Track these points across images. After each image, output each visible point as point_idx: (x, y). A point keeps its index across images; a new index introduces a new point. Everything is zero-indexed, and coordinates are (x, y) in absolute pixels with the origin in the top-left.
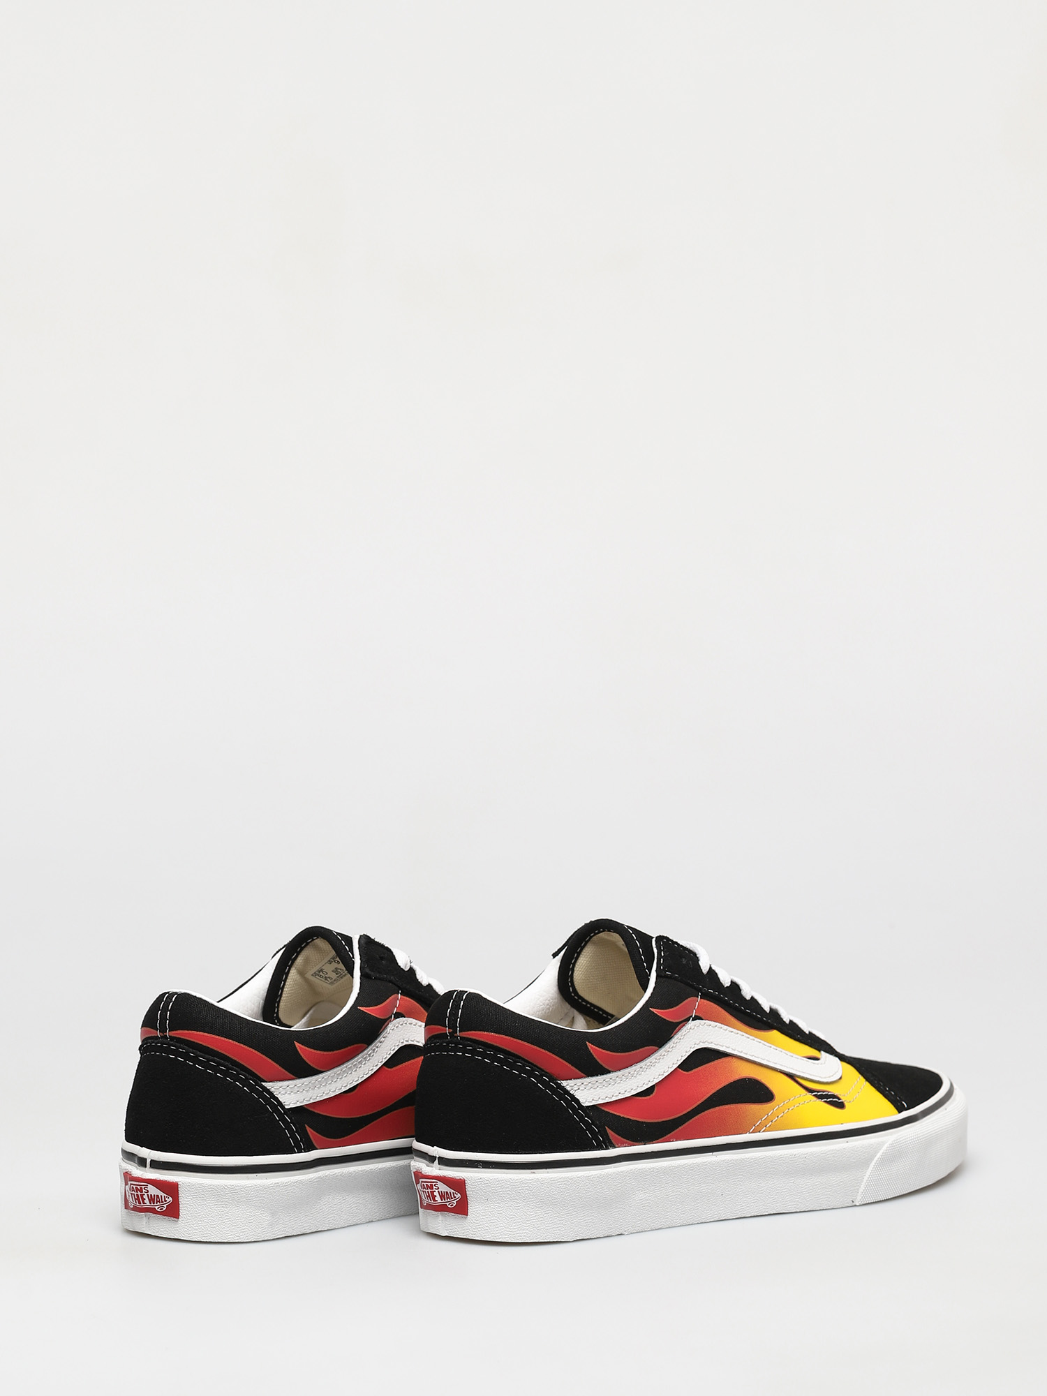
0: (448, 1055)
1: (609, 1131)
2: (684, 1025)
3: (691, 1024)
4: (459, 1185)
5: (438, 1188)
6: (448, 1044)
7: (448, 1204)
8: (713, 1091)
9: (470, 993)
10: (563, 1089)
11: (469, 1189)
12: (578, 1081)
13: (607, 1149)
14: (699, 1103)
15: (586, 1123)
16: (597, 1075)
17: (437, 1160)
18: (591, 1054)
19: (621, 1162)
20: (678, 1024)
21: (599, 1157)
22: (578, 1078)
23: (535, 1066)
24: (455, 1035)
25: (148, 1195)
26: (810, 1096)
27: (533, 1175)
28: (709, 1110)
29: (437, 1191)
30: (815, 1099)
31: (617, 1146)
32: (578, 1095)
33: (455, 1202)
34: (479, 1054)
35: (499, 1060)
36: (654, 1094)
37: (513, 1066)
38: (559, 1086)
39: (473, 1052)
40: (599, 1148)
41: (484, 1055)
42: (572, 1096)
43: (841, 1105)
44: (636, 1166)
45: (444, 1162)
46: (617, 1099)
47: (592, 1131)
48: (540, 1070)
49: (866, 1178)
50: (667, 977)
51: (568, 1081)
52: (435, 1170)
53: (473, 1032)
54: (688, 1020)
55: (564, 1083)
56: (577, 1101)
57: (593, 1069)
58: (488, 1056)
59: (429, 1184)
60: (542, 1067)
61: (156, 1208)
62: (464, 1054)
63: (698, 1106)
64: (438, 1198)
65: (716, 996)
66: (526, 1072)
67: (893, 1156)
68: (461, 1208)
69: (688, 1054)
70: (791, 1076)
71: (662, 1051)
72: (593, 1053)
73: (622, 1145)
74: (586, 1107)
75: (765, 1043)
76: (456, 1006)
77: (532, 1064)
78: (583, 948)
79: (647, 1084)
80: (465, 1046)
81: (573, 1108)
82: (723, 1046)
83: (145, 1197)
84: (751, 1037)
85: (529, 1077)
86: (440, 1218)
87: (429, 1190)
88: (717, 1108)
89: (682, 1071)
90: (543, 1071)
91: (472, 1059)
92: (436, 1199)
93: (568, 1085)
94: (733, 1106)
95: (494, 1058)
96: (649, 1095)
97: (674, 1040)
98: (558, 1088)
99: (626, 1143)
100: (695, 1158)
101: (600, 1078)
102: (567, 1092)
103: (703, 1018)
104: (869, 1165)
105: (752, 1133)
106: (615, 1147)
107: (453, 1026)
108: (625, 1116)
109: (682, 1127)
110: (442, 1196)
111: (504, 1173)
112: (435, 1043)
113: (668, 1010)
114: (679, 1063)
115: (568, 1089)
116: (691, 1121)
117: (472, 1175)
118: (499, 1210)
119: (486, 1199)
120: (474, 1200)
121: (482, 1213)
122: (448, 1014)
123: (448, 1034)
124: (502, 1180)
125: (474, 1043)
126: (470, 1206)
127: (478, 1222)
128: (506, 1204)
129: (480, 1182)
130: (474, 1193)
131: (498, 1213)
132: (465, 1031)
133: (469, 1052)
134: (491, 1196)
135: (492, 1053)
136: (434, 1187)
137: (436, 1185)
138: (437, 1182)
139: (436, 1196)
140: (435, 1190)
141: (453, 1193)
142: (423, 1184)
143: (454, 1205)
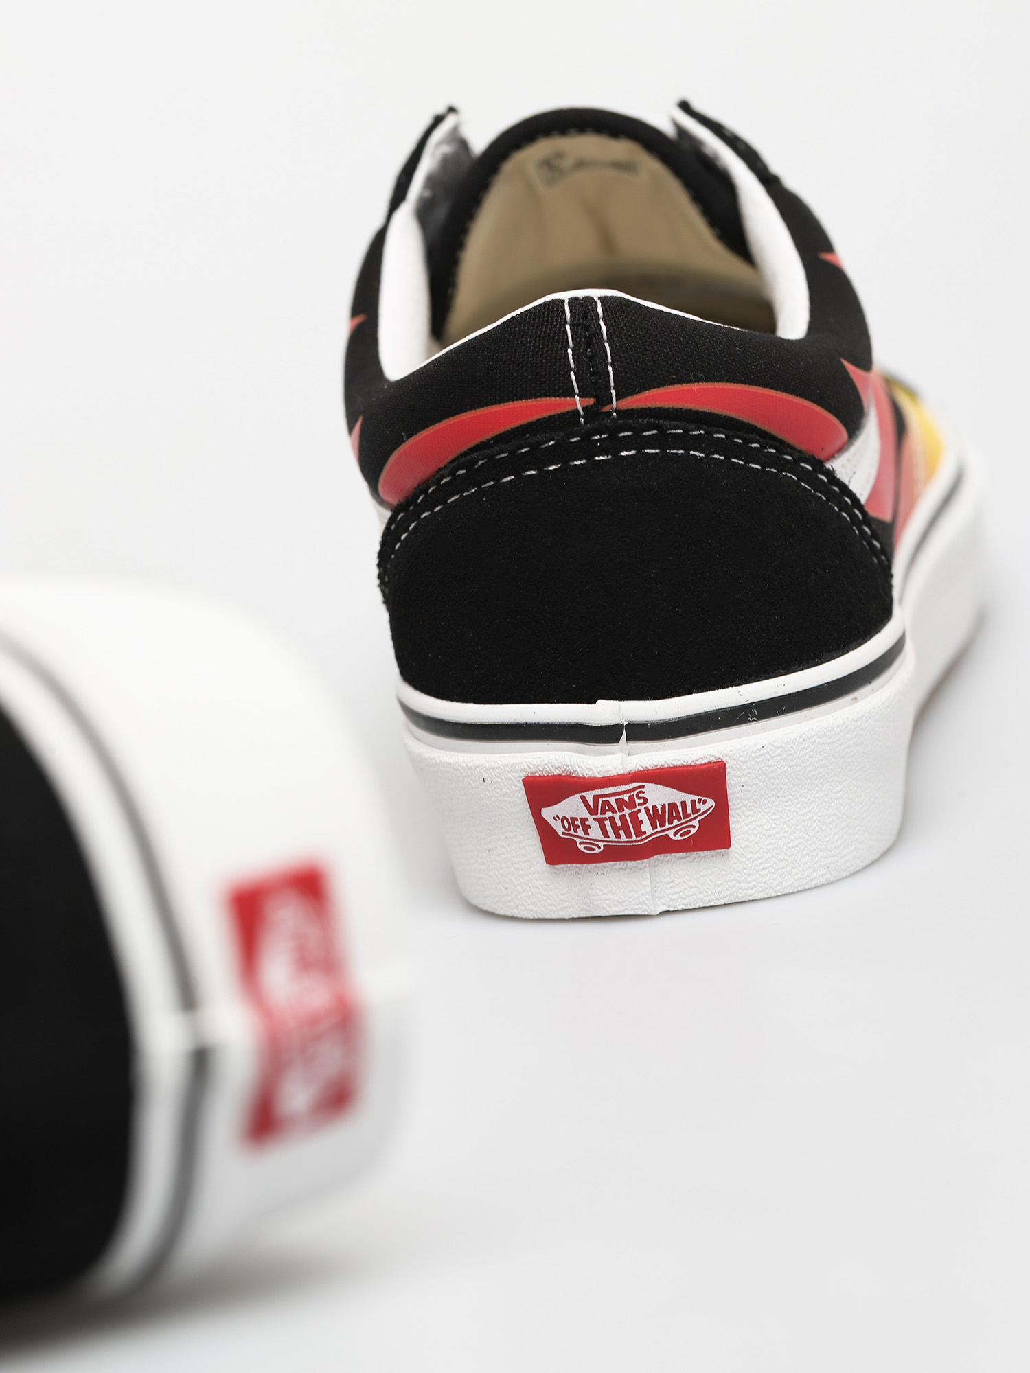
0: (591, 464)
4: (707, 779)
5: (646, 800)
6: (584, 437)
10: (838, 481)
11: (735, 781)
12: (844, 457)
17: (624, 734)
24: (606, 409)
25: (647, 809)
29: (642, 808)
34: (678, 441)
39: (662, 441)
41: (687, 442)
42: (852, 496)
45: (641, 732)
48: (789, 447)
52: (627, 757)
53: (655, 391)
56: (859, 505)
58: (697, 443)
59: (626, 797)
60: (791, 441)
61: (671, 833)
62: (638, 451)
64: (647, 827)
68: (712, 834)
76: (588, 336)
77: (774, 438)
80: (637, 431)
81: (857, 522)
83: (642, 816)
85: (781, 471)
86: (647, 873)
87: (627, 812)
92: (643, 830)
95: (709, 444)
98: (830, 482)
102: (844, 489)
107: (594, 387)
112: (535, 445)
115: (845, 481)
118: (804, 811)
119: (773, 796)
120: (745, 806)
121: (766, 830)
122: (572, 361)
123: (581, 412)
124: (812, 737)
125: (657, 418)
126: (735, 823)
127: (758, 855)
128: (818, 792)
129: (761, 755)
130: (745, 787)
131: (804, 821)
132: (632, 393)
133: (650, 442)
134: (786, 784)
135: (702, 432)
136: (638, 801)
137: (640, 795)
138: (643, 787)
139: (642, 822)
140: (639, 811)
141: (693, 802)
142: (606, 803)
143: (694, 831)
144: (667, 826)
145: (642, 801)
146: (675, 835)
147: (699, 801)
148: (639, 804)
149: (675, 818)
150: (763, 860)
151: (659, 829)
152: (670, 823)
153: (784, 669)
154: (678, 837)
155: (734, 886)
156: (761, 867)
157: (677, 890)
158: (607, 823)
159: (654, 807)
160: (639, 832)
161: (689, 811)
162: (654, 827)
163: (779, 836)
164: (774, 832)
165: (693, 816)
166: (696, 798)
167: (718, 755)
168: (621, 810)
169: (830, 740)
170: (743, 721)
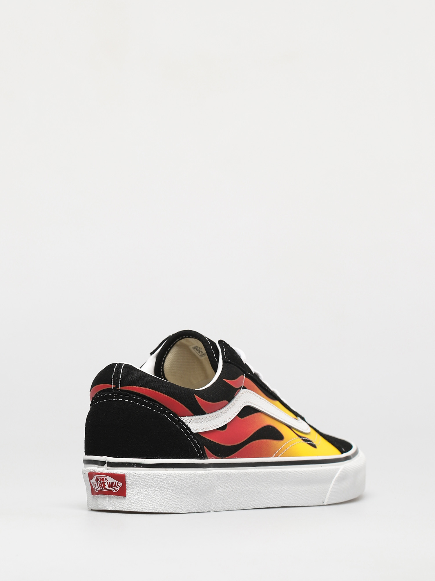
0: (113, 401)
1: (205, 448)
2: (239, 391)
3: (242, 391)
4: (121, 478)
5: (107, 481)
6: (113, 394)
7: (113, 490)
8: (255, 431)
9: (125, 364)
10: (182, 421)
11: (128, 480)
12: (190, 418)
13: (204, 459)
14: (248, 437)
15: (194, 442)
16: (199, 415)
17: (106, 464)
18: (197, 401)
19: (211, 467)
20: (237, 389)
21: (201, 463)
22: (189, 416)
23: (165, 407)
24: (118, 389)
25: (107, 483)
26: (300, 440)
27: (166, 472)
28: (253, 442)
29: (106, 482)
30: (302, 441)
31: (208, 458)
32: (190, 426)
33: (118, 488)
34: (133, 399)
35: (145, 403)
36: (227, 429)
37: (153, 407)
38: (180, 420)
39: (129, 399)
40: (200, 458)
41: (136, 400)
42: (187, 426)
43: (314, 446)
44: (219, 471)
45: (110, 464)
46: (209, 430)
47: (197, 448)
48: (168, 410)
49: (330, 489)
50: (228, 362)
51: (184, 417)
52: (105, 469)
53: (130, 386)
54: (240, 388)
55: (182, 418)
56: (189, 429)
57: (198, 411)
59: (102, 478)
60: (169, 408)
62: (123, 400)
63: (248, 439)
64: (107, 487)
65: (251, 376)
66: (161, 411)
67: (343, 478)
68: (122, 492)
69: (242, 408)
70: (290, 427)
71: (230, 404)
72: (198, 401)
73: (211, 457)
74: (194, 433)
75: (276, 407)
76: (118, 371)
77: (164, 406)
78: (171, 348)
79: (224, 423)
80: (124, 395)
81: (187, 433)
82: (257, 406)
84: (269, 403)
85: (163, 414)
86: (107, 499)
87: (102, 482)
88: (257, 441)
89: (239, 418)
90: (170, 411)
91: (129, 402)
92: (106, 487)
93: (185, 419)
94: (265, 440)
95: (142, 402)
96: (224, 430)
97: (235, 399)
98: (179, 421)
99: (213, 457)
100: (247, 469)
101: (201, 417)
102: (184, 423)
103: (247, 388)
104: (332, 481)
105: (274, 457)
106: (208, 459)
107: (116, 383)
108: (213, 441)
109: (240, 450)
110: (110, 485)
111: (150, 470)
112: (103, 395)
113: (232, 381)
114: (238, 413)
115: (185, 422)
116: (245, 447)
117: (130, 471)
118: (146, 492)
119: (138, 486)
120: (131, 487)
121: (135, 494)
122: (113, 376)
123: (113, 388)
124: (149, 474)
125: (129, 393)
126: (128, 491)
127: (132, 500)
128: (150, 489)
129: (135, 475)
130: (131, 483)
131: (145, 495)
132: (124, 386)
133: (127, 398)
134: (141, 484)
135: (141, 399)
136: (105, 480)
137: (106, 479)
138: (107, 477)
139: (106, 485)
140: (105, 482)
141: (117, 483)
142: (98, 478)
143: (118, 490)
144: (112, 488)
145: (106, 480)
146: (114, 490)
147: (119, 483)
148: (105, 481)
149: (114, 486)
150: (133, 501)
151: (110, 488)
152: (113, 487)
153: (146, 457)
154: (114, 491)
155: (126, 506)
156: (133, 503)
157: (114, 505)
158: (98, 484)
159: (109, 483)
160: (105, 488)
161: (117, 485)
162: (109, 488)
163: (138, 497)
164: (137, 495)
165: (118, 487)
166: (118, 482)
167: (125, 473)
168: (101, 481)
169: (154, 477)
170: (133, 467)
